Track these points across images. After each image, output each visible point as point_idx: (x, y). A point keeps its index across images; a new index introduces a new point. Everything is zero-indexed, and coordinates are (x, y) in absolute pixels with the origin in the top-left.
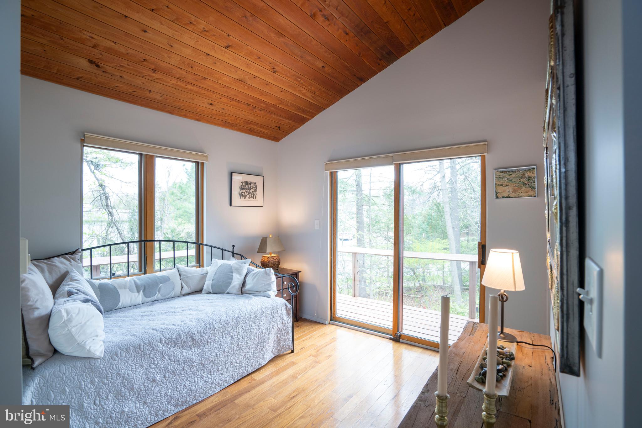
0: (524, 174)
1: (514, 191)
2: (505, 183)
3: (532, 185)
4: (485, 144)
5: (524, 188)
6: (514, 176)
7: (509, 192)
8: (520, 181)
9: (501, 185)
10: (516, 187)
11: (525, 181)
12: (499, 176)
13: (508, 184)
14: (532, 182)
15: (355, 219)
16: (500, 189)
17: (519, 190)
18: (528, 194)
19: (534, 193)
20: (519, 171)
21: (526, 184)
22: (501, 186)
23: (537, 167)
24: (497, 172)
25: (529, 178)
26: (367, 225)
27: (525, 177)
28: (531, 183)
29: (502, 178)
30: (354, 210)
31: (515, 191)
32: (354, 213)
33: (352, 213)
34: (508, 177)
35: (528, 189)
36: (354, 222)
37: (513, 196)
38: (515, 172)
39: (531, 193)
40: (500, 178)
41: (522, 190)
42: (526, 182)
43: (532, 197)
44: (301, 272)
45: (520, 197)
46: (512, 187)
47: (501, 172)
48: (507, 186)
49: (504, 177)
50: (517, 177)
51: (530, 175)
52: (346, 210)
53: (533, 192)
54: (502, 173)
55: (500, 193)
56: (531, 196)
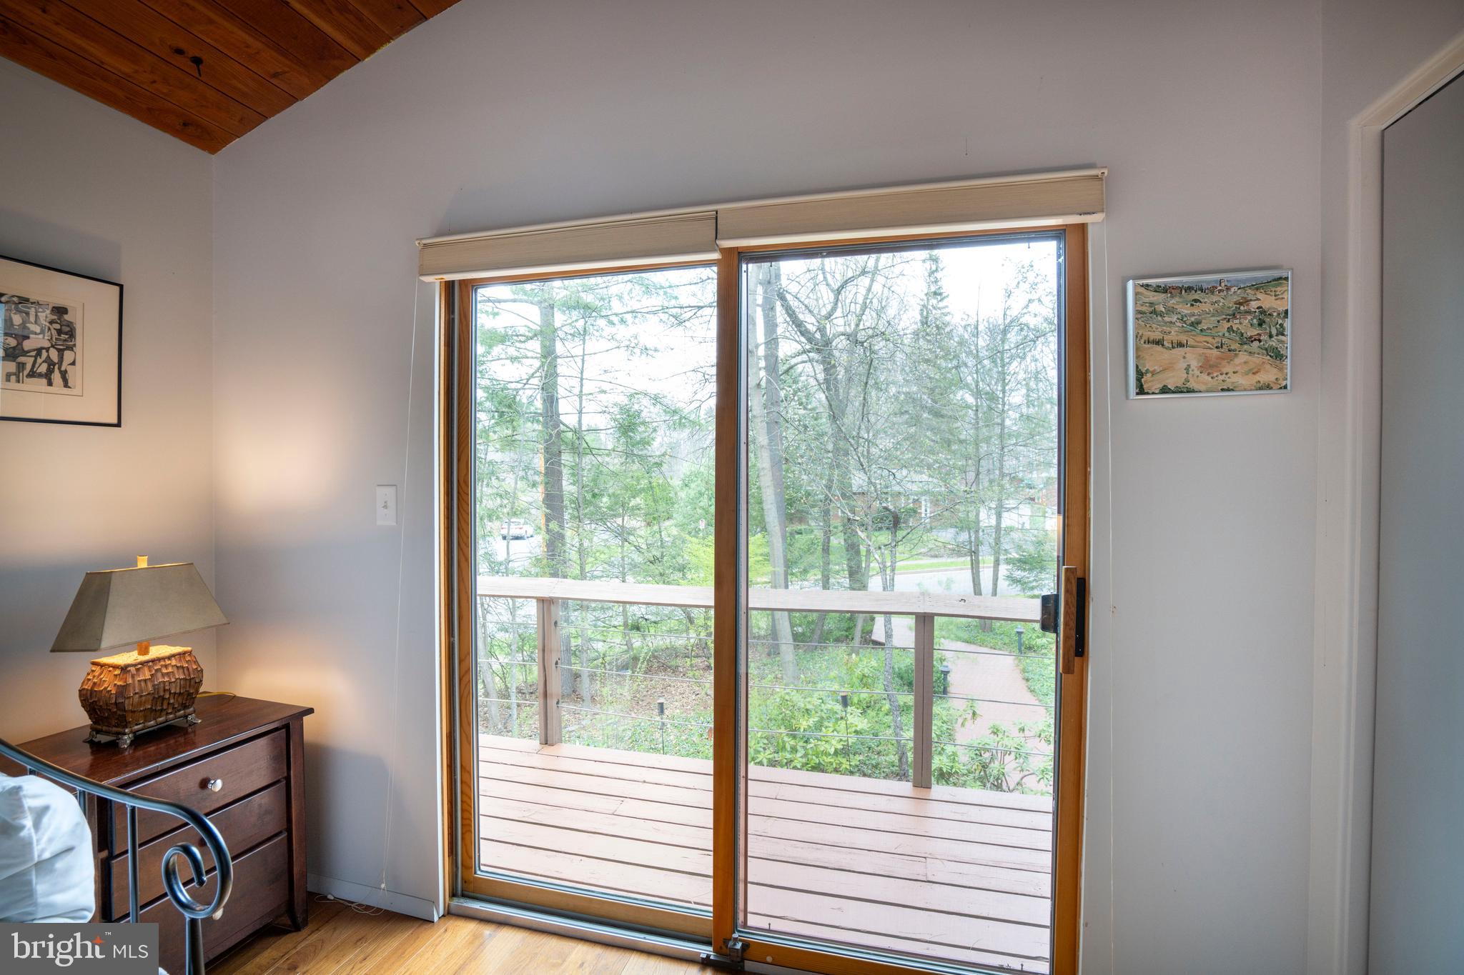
0: (1246, 301)
1: (1208, 367)
2: (1174, 336)
3: (1273, 343)
4: (1096, 177)
5: (1243, 357)
6: (1206, 307)
7: (1187, 369)
8: (1230, 329)
9: (1159, 343)
10: (1215, 352)
11: (1246, 326)
12: (1151, 304)
13: (1183, 338)
14: (1274, 332)
15: (541, 488)
16: (1155, 359)
17: (1224, 362)
18: (1257, 378)
19: (1280, 375)
20: (1228, 289)
21: (1251, 340)
22: (1159, 348)
23: (1292, 274)
24: (1142, 290)
25: (1263, 317)
26: (572, 502)
27: (1249, 312)
28: (1271, 336)
29: (1161, 314)
30: (539, 462)
31: (1211, 366)
32: (537, 473)
33: (532, 472)
34: (1186, 310)
35: (1257, 360)
36: (538, 495)
37: (1203, 388)
38: (1212, 290)
39: (1268, 375)
40: (1154, 312)
41: (1237, 361)
42: (1253, 332)
43: (1271, 388)
44: (310, 711)
45: (1228, 390)
46: (1201, 351)
47: (1158, 289)
48: (1180, 345)
49: (1171, 311)
50: (1217, 313)
51: (1266, 306)
52: (517, 463)
53: (1275, 370)
54: (1163, 295)
55: (1153, 373)
56: (1268, 387)
